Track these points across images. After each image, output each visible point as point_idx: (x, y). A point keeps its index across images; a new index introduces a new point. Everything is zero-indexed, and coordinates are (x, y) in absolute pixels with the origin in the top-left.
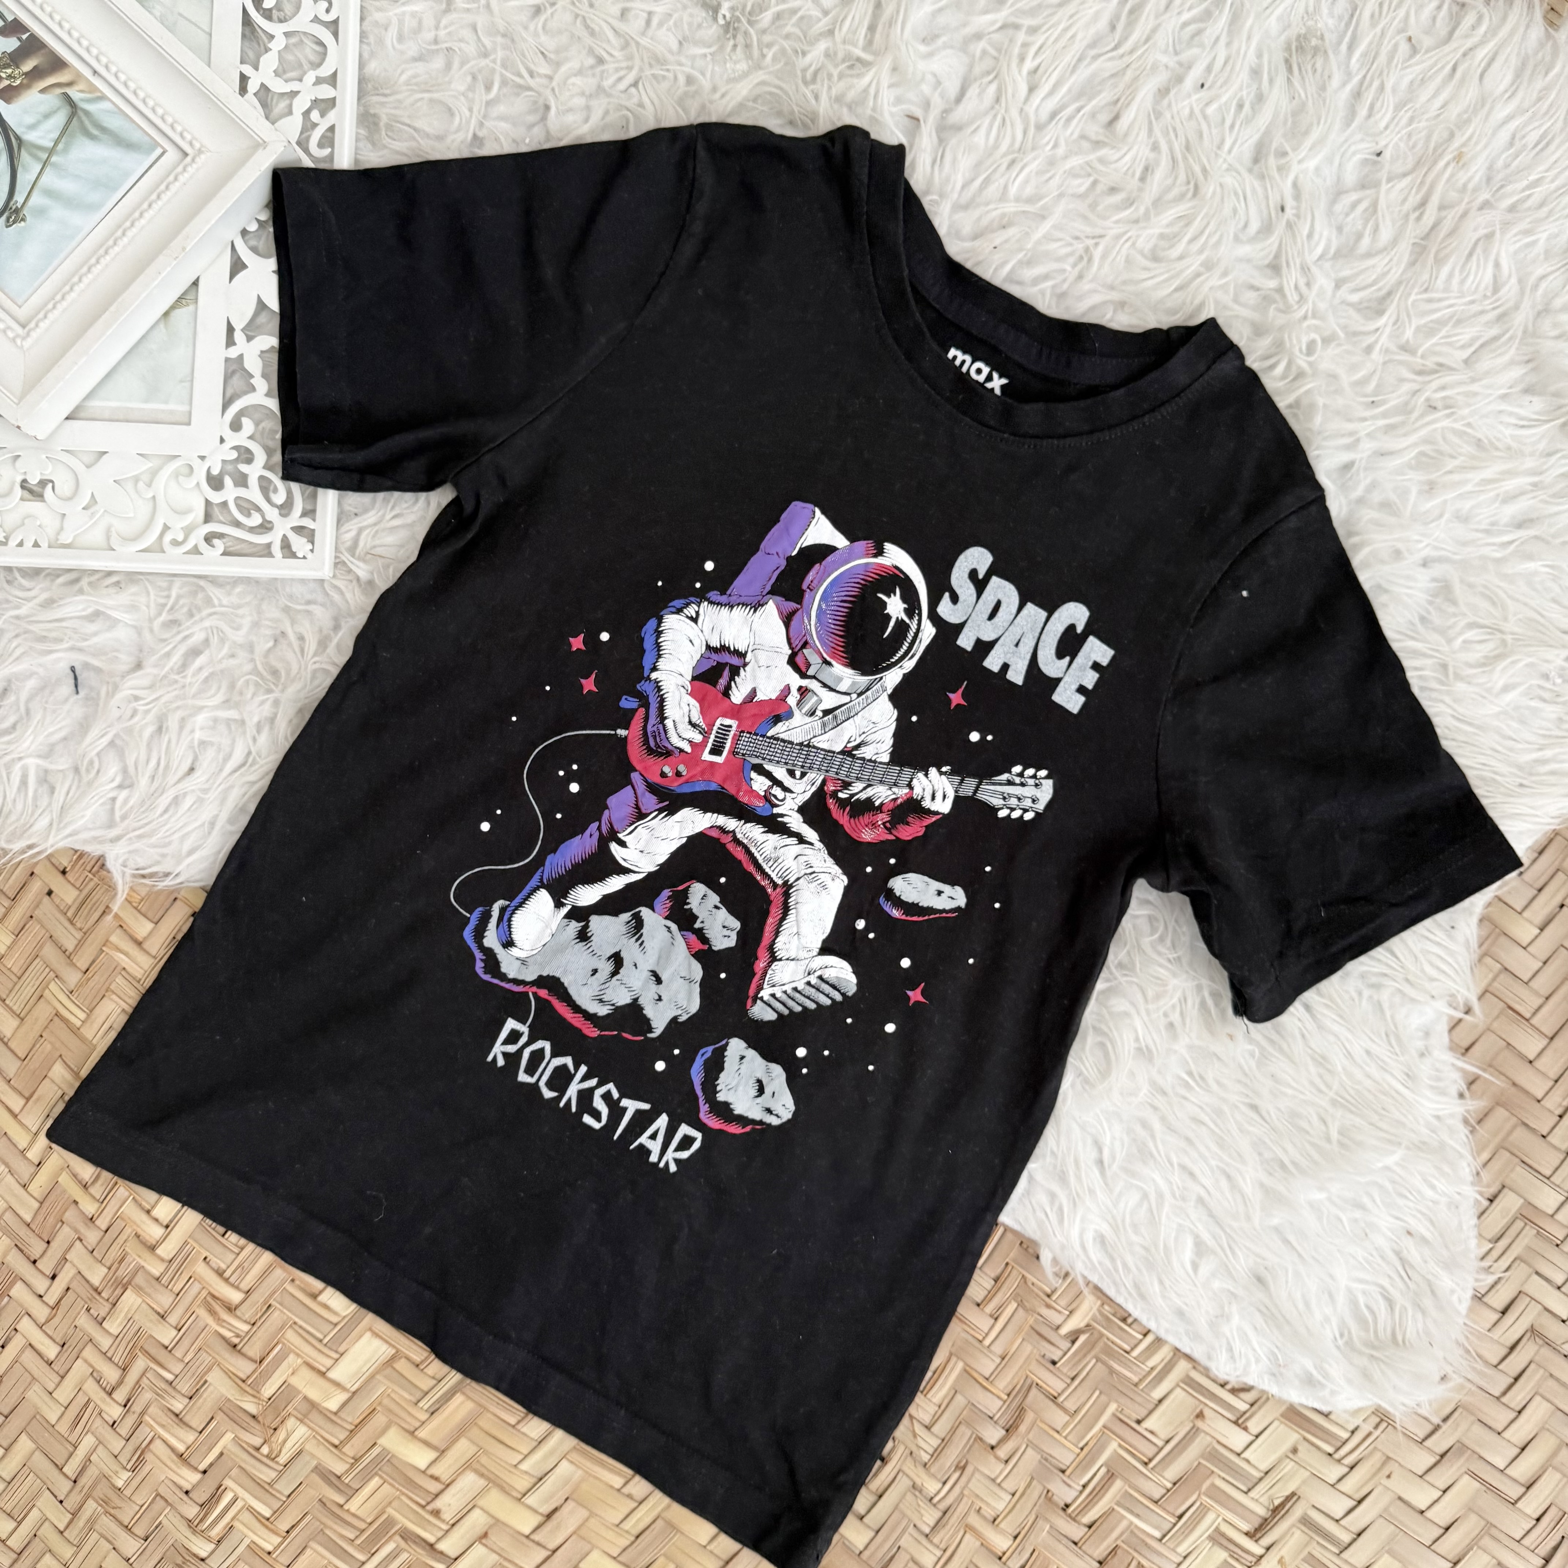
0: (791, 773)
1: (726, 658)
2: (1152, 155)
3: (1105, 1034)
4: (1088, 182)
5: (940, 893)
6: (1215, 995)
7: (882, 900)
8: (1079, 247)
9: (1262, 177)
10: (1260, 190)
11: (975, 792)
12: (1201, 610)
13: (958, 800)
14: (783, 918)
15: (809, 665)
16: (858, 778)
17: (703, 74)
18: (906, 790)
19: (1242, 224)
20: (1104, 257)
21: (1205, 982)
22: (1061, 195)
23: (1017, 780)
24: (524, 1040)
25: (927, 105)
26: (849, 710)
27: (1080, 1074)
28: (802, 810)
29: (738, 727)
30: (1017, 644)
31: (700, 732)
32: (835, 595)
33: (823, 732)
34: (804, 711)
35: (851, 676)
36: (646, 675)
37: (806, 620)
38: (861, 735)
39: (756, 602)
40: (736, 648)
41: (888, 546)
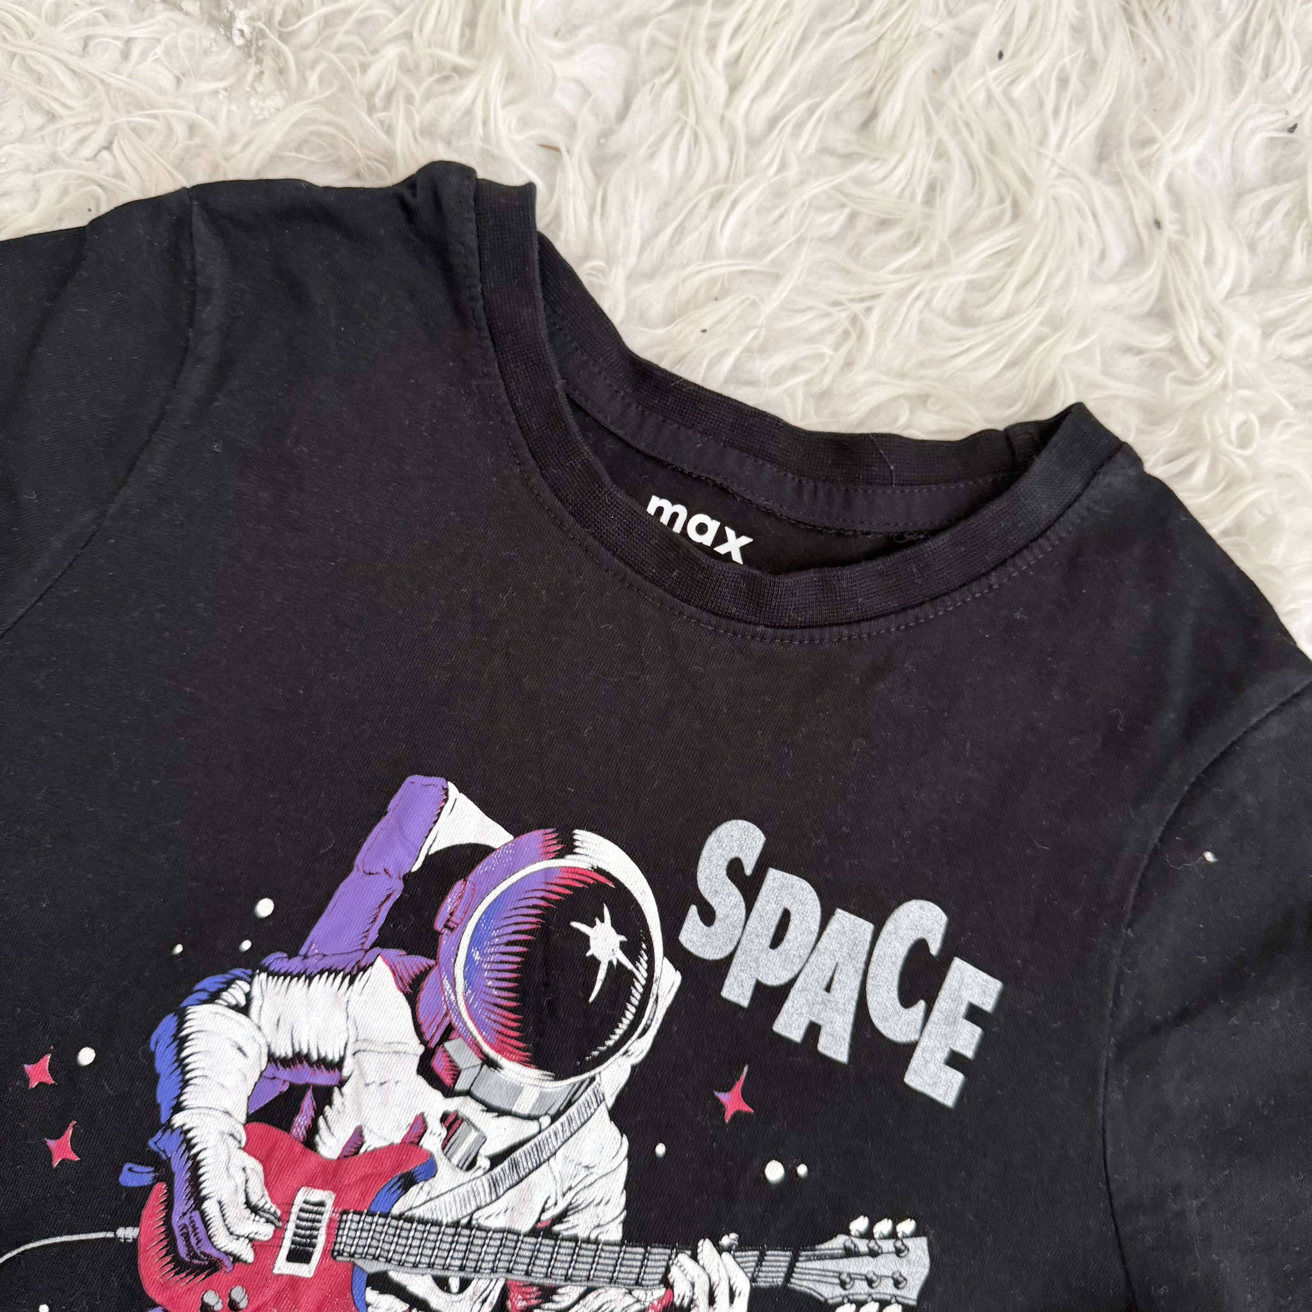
0: (442, 1283)
1: (303, 1074)
2: (938, 166)
4: (842, 217)
8: (841, 316)
9: (1117, 181)
10: (1117, 202)
11: (789, 1276)
13: (757, 1297)
15: (456, 1073)
16: (568, 1278)
17: (213, 119)
18: (660, 1292)
19: (1096, 254)
20: (883, 329)
22: (800, 241)
23: (863, 1246)
25: (572, 127)
26: (538, 1147)
29: (336, 1204)
30: (828, 989)
31: (268, 1221)
32: (494, 933)
33: (494, 1197)
34: (455, 1161)
35: (537, 1083)
36: (163, 1120)
37: (447, 985)
38: (564, 1195)
39: (353, 964)
40: (323, 1055)
41: (581, 835)
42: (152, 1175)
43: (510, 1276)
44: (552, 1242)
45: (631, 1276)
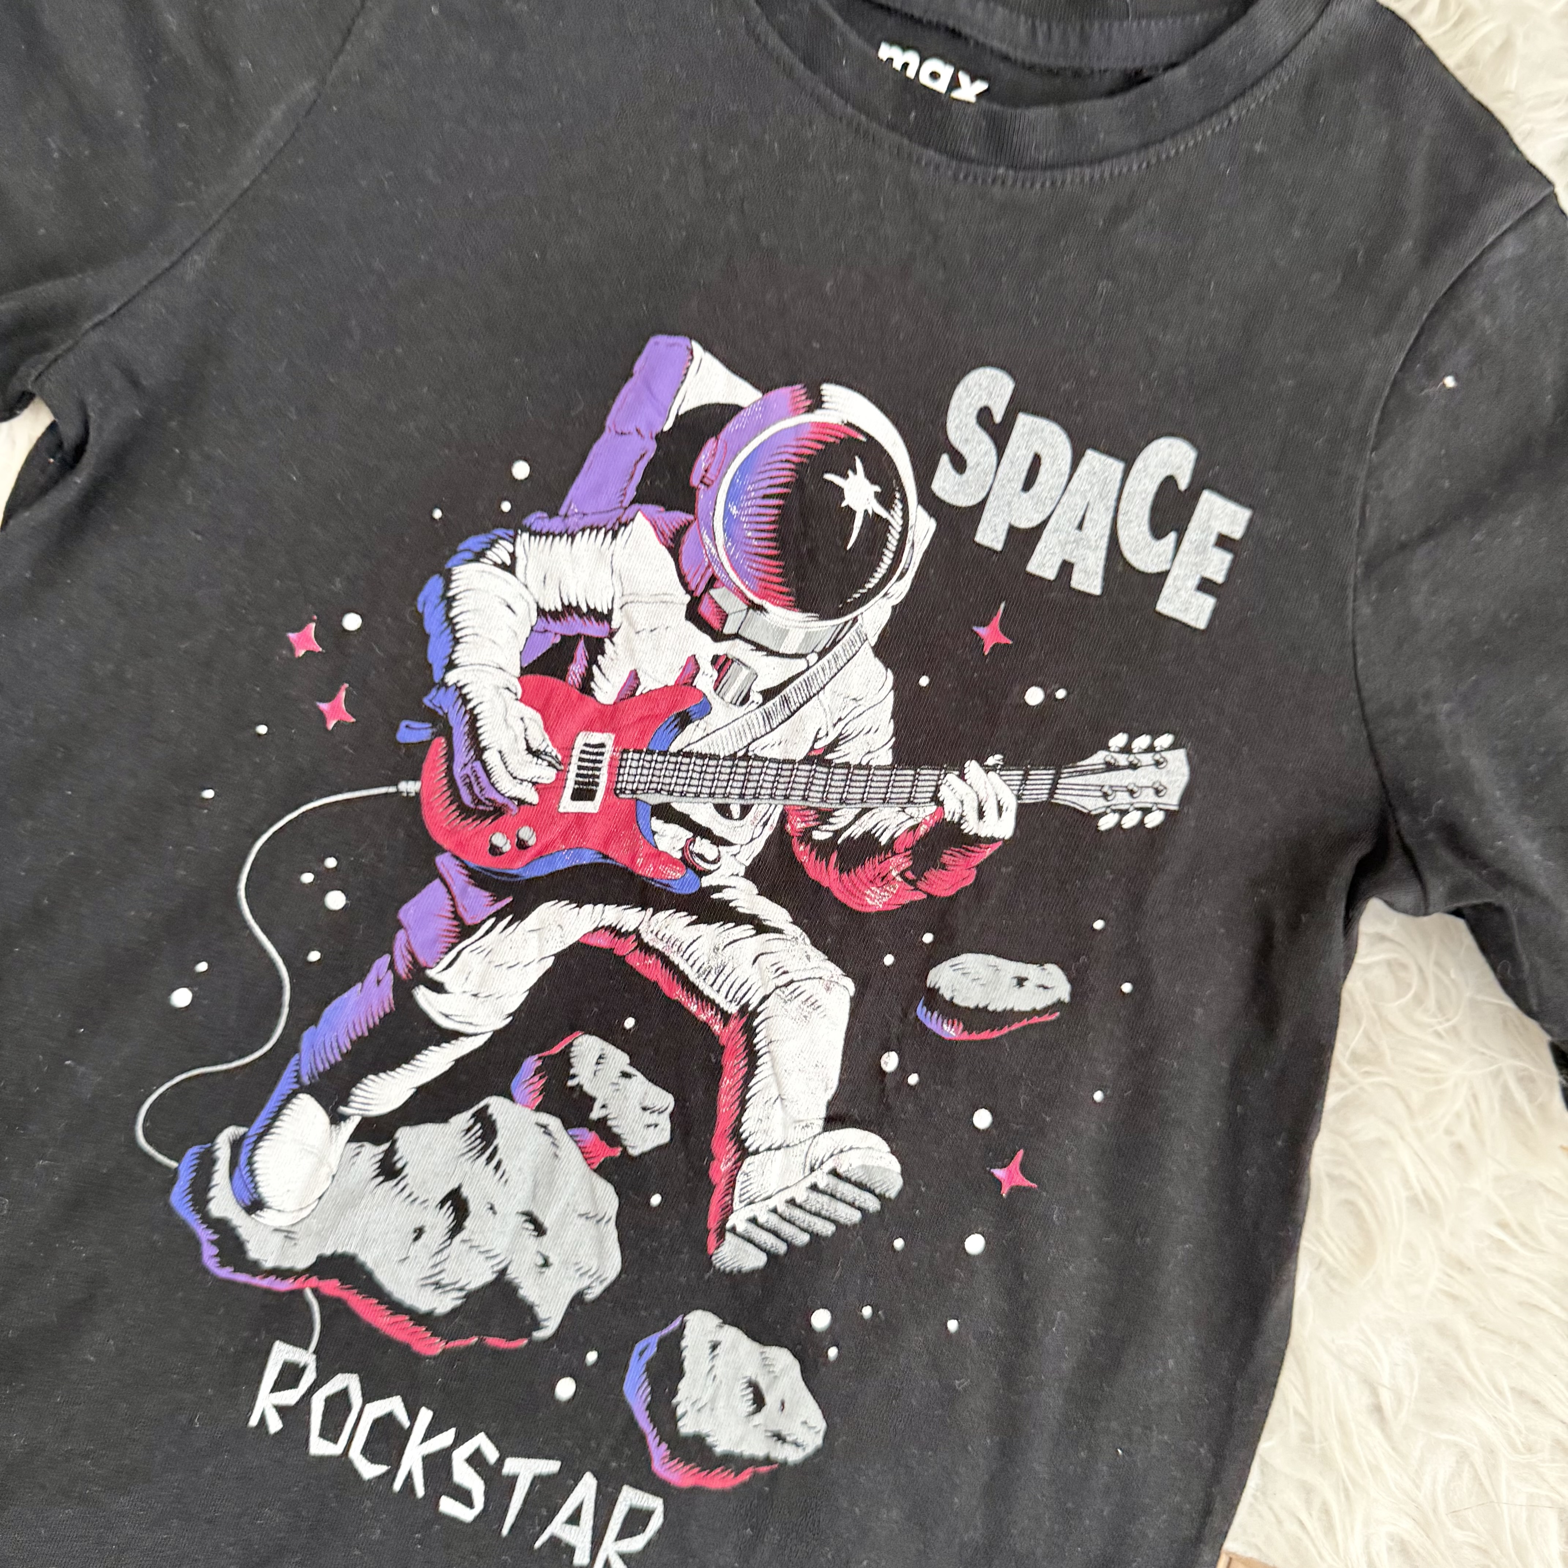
0: (723, 810)
1: (574, 626)
3: (1351, 1184)
5: (1021, 981)
6: (1526, 1080)
7: (921, 1011)
11: (1052, 792)
12: (1381, 421)
13: (1024, 811)
14: (750, 1075)
15: (724, 617)
16: (842, 801)
18: (932, 808)
21: (1507, 1063)
23: (1123, 760)
24: (309, 1377)
26: (807, 683)
27: (1321, 1263)
28: (752, 873)
29: (616, 743)
30: (1080, 527)
31: (550, 764)
32: (750, 488)
33: (768, 729)
34: (728, 698)
35: (802, 624)
36: (437, 679)
37: (707, 540)
38: (835, 725)
39: (615, 520)
40: (592, 607)
41: (829, 390)
42: (430, 731)
43: (788, 802)
44: (825, 770)
45: (903, 796)
